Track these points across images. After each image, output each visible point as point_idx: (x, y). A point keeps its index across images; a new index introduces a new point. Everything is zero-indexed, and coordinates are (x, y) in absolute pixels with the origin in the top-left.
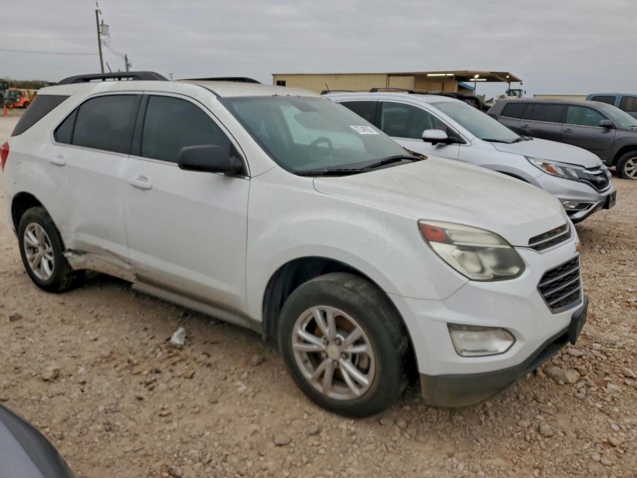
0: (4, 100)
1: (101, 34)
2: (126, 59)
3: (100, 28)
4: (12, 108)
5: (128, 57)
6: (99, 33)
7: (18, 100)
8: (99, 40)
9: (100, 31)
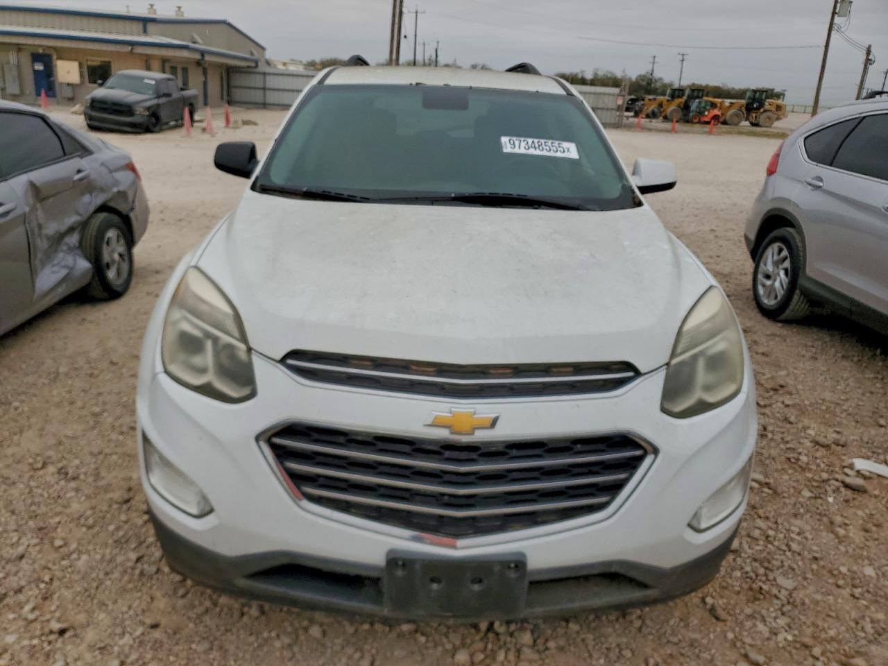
0: (690, 112)
1: (836, 16)
2: (869, 52)
3: (838, 5)
4: (696, 123)
5: (872, 49)
6: (834, 13)
7: (706, 113)
8: (831, 24)
9: (837, 11)
